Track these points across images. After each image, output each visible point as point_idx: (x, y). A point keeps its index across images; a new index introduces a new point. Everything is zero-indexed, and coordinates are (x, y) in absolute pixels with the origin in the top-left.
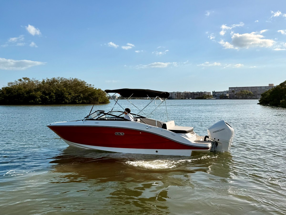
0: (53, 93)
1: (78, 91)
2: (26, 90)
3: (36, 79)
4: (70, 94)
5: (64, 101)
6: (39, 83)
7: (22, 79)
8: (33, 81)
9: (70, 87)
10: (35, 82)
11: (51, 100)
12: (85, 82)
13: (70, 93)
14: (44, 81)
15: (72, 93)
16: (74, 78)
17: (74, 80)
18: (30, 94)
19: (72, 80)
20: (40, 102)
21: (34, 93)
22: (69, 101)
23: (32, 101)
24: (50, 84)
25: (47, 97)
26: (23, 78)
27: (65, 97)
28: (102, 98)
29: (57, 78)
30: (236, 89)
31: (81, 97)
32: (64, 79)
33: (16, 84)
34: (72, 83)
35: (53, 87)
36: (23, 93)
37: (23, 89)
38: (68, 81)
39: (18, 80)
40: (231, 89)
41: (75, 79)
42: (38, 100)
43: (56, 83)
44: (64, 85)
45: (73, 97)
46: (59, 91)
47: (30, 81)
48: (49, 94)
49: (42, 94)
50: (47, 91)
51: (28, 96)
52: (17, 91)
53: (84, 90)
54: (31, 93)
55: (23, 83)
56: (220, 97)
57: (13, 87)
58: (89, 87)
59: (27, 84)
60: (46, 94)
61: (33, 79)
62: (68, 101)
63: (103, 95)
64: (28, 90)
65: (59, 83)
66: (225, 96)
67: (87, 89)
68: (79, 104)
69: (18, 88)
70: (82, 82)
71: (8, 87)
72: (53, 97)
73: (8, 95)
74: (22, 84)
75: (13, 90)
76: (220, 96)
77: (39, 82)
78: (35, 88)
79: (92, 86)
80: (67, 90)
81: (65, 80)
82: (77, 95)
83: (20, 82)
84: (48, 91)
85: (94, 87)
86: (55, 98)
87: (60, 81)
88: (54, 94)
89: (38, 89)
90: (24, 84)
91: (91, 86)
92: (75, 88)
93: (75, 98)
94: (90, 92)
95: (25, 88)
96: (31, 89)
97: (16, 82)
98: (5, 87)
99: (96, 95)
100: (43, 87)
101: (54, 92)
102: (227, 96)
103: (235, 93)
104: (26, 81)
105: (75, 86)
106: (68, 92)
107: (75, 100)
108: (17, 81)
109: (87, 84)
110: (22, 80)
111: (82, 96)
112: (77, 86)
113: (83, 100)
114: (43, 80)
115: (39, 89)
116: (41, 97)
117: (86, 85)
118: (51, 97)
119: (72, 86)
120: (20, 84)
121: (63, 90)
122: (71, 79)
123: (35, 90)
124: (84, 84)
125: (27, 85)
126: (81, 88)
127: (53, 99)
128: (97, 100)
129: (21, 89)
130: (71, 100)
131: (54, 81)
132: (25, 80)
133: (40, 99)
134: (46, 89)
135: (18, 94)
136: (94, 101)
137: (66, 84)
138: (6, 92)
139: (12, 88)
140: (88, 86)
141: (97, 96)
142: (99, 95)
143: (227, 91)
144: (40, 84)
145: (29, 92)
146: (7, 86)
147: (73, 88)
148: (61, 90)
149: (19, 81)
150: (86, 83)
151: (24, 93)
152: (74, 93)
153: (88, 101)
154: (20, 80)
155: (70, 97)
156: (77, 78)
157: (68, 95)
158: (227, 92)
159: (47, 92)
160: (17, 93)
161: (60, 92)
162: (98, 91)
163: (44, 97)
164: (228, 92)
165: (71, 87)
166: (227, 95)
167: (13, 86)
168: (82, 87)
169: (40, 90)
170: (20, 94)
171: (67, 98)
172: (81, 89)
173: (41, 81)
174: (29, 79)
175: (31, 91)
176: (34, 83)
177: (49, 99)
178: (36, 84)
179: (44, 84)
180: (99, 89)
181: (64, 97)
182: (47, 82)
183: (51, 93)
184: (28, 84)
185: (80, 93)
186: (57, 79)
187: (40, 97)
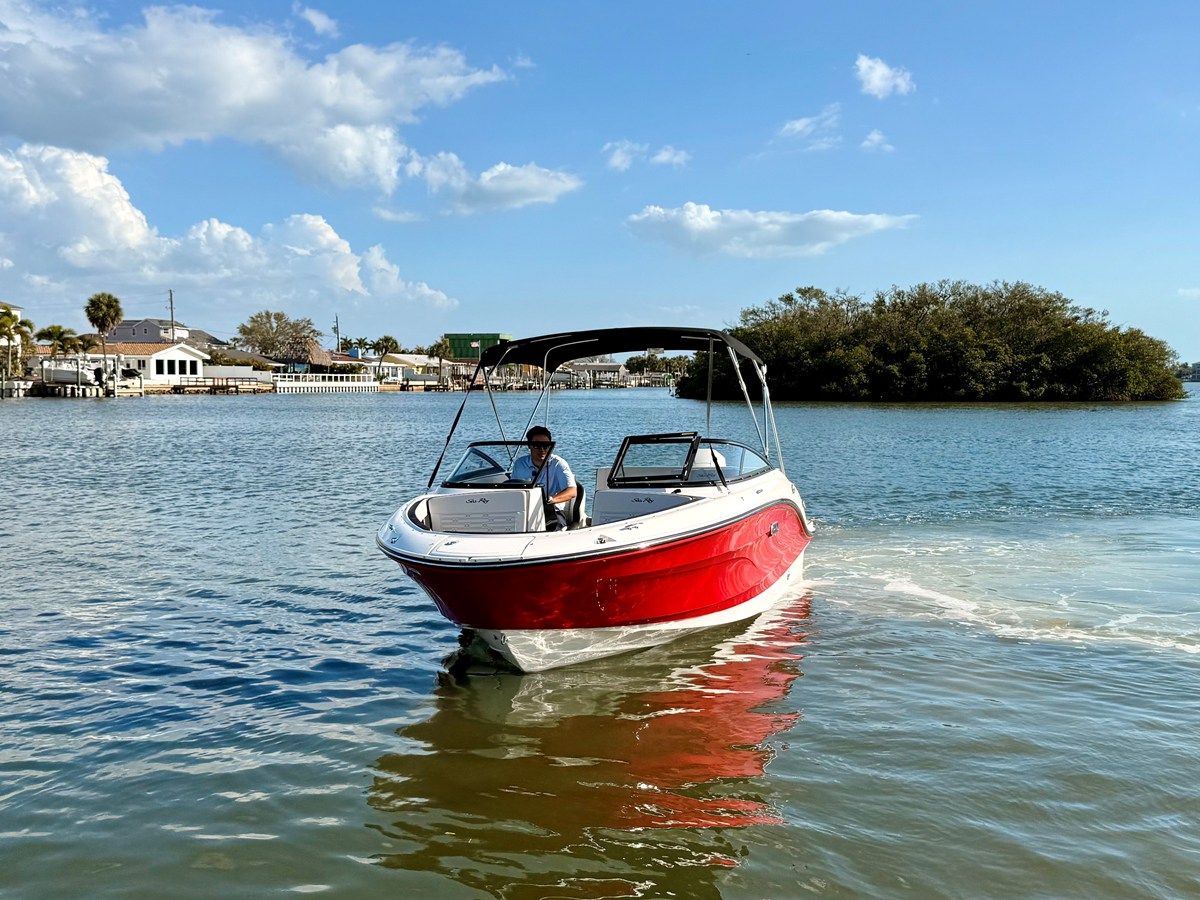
0: (917, 352)
1: (1028, 343)
2: (812, 339)
3: (850, 294)
4: (992, 355)
5: (966, 388)
6: (860, 310)
7: (796, 296)
8: (839, 299)
9: (991, 323)
10: (844, 307)
11: (910, 383)
12: (1064, 297)
13: (991, 352)
14: (881, 302)
15: (1002, 350)
16: (1012, 283)
17: (1012, 292)
18: (825, 356)
19: (1003, 291)
20: (865, 391)
21: (840, 352)
22: (985, 384)
23: (834, 385)
24: (907, 315)
25: (895, 369)
26: (799, 291)
27: (968, 370)
28: (1144, 372)
29: (936, 283)
31: (1043, 369)
32: (969, 288)
33: (771, 317)
34: (1004, 304)
35: (919, 325)
36: (798, 354)
37: (799, 337)
38: (986, 297)
39: (781, 299)
41: (1017, 286)
42: (855, 382)
43: (933, 307)
44: (964, 315)
45: (1005, 370)
46: (944, 342)
47: (827, 304)
48: (902, 355)
49: (871, 357)
50: (894, 344)
51: (814, 366)
52: (776, 346)
53: (1057, 339)
54: (830, 353)
55: (799, 312)
57: (763, 329)
58: (1081, 321)
59: (812, 312)
60: (890, 358)
61: (838, 291)
62: (980, 387)
63: (1152, 361)
64: (816, 340)
65: (947, 307)
67: (1074, 330)
68: (1033, 399)
69: (778, 332)
70: (1050, 301)
71: (742, 330)
72: (918, 370)
74: (794, 316)
75: (758, 340)
77: (863, 305)
78: (845, 331)
79: (1097, 318)
80: (978, 336)
81: (970, 294)
82: (1024, 358)
83: (788, 307)
84: (898, 343)
85: (1107, 319)
86: (924, 375)
87: (951, 298)
88: (920, 355)
89: (856, 334)
90: (803, 314)
91: (1090, 317)
92: (1018, 329)
93: (1015, 376)
94: (1086, 345)
95: (805, 329)
96: (828, 334)
97: (774, 306)
99: (1117, 357)
100: (877, 326)
101: (924, 346)
104: (811, 304)
105: (1014, 319)
106: (984, 347)
107: (1014, 383)
108: (778, 302)
109: (1074, 309)
110: (794, 297)
111: (1049, 366)
112: (1024, 318)
113: (1050, 382)
114: (879, 296)
115: (861, 336)
116: (869, 369)
117: (1068, 315)
118: (909, 369)
119: (999, 320)
120: (786, 317)
121: (963, 337)
122: (1001, 286)
123: (843, 339)
124: (1060, 308)
125: (815, 320)
126: (1044, 329)
127: (917, 376)
128: (1124, 384)
129: (791, 337)
130: (996, 381)
131: (923, 298)
132: (806, 300)
133: (863, 376)
134: (892, 335)
135: (777, 355)
136: (1105, 390)
137: (975, 310)
139: (759, 334)
140: (1077, 318)
141: (1120, 362)
142: (1131, 357)
144: (866, 313)
145: (820, 348)
146: (742, 325)
147: (1005, 329)
148: (951, 339)
149: (783, 305)
150: (1069, 306)
151: (804, 351)
152: (1010, 351)
153: (1073, 389)
154: (788, 299)
155: (989, 369)
156: (1025, 282)
157: (983, 360)
159: (893, 347)
160: (774, 352)
161: (948, 347)
162: (1127, 342)
163: (880, 368)
165: (996, 324)
167: (759, 325)
168: (1048, 321)
169: (864, 338)
170: (785, 355)
171: (977, 375)
172: (1043, 334)
173: (868, 299)
174: (822, 293)
175: (829, 345)
176: (843, 310)
177: (901, 379)
178: (850, 314)
179: (881, 312)
180: (1130, 329)
181: (965, 368)
182: (894, 305)
183: (911, 352)
184: (816, 316)
185: (1039, 349)
186: (938, 289)
187: (866, 370)
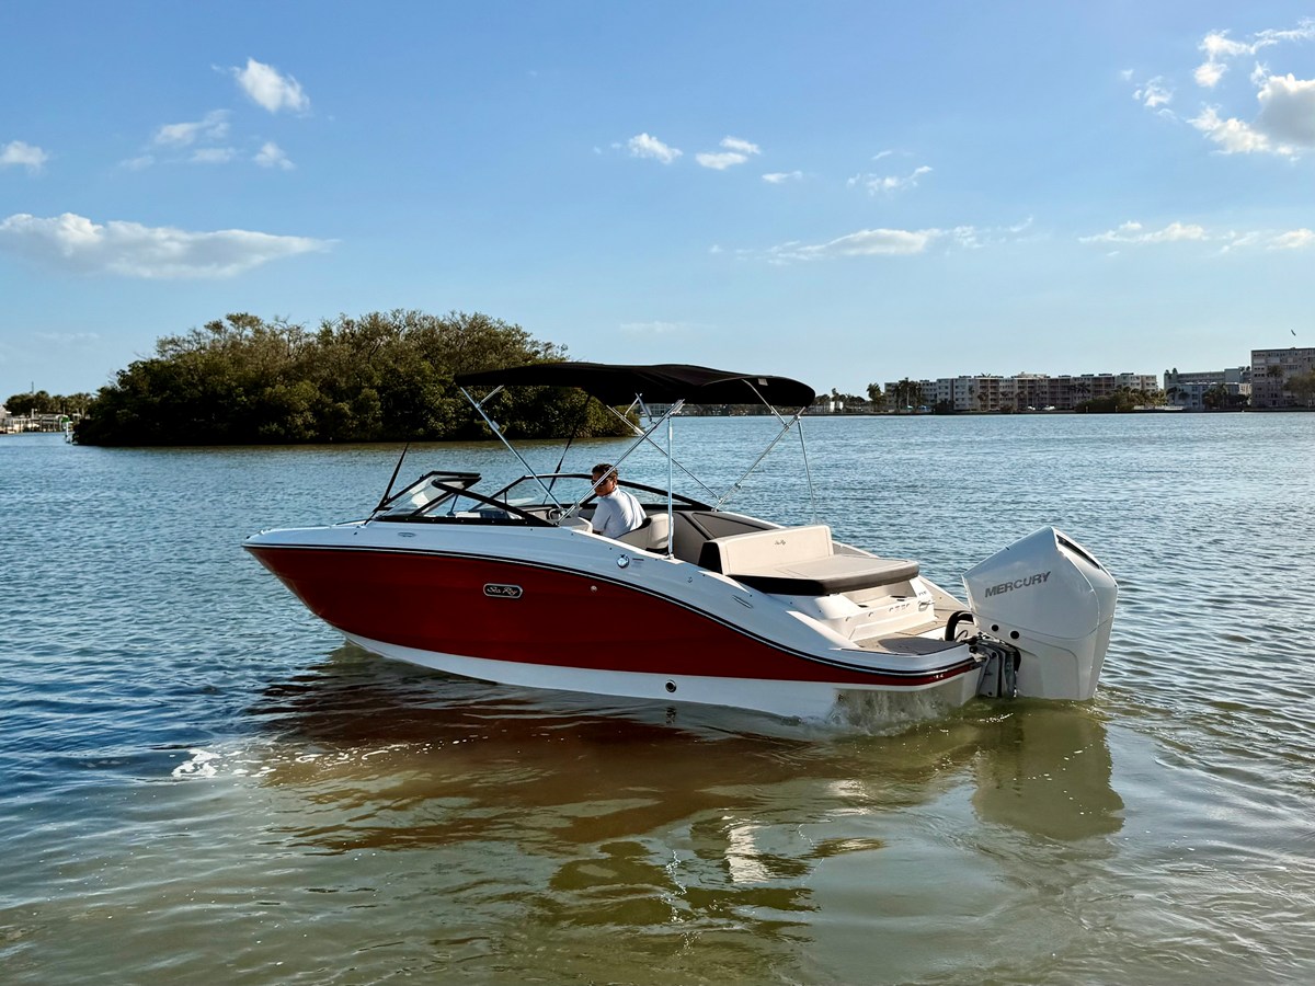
0: (371, 387)
2: (247, 373)
3: (292, 323)
4: (452, 391)
5: (425, 427)
6: (304, 340)
7: (227, 324)
8: (278, 328)
9: (449, 357)
10: (285, 337)
11: (363, 424)
12: (523, 330)
13: (451, 388)
14: (327, 332)
16: (470, 314)
17: (471, 324)
18: (262, 393)
19: (461, 323)
20: (311, 433)
21: (281, 388)
22: (445, 423)
23: (275, 427)
24: (358, 346)
25: (345, 407)
26: (230, 318)
27: (427, 408)
29: (389, 313)
30: (1290, 360)
31: (505, 405)
32: (424, 319)
33: (195, 347)
34: (463, 337)
35: (372, 358)
36: (230, 390)
37: (231, 370)
38: (444, 328)
39: (207, 327)
40: (1263, 361)
41: (475, 318)
42: (299, 421)
43: (387, 338)
44: (422, 348)
45: (466, 407)
46: (400, 377)
47: (265, 333)
48: (353, 392)
49: (318, 393)
50: (344, 379)
51: (251, 403)
52: (202, 381)
54: (269, 389)
55: (230, 342)
56: (1204, 402)
57: (185, 362)
58: (541, 356)
59: (247, 343)
60: (338, 395)
61: (277, 320)
62: (440, 425)
64: (252, 374)
65: (402, 339)
66: (1234, 393)
67: (534, 365)
69: (205, 365)
70: (508, 335)
71: (158, 362)
72: (373, 408)
73: (157, 400)
74: (224, 347)
75: (180, 374)
76: (1204, 395)
77: (307, 336)
78: (286, 364)
79: (556, 353)
80: (437, 371)
81: (427, 325)
82: (485, 394)
83: (217, 336)
84: (348, 378)
85: (566, 353)
86: (379, 413)
87: (406, 329)
88: (374, 391)
89: (299, 367)
90: (235, 345)
91: (549, 351)
92: (477, 363)
95: (238, 362)
96: (266, 368)
97: (198, 334)
98: (141, 359)
99: (578, 392)
100: (323, 358)
101: (378, 382)
102: (1245, 393)
103: (1285, 381)
104: (245, 333)
105: (473, 353)
106: (443, 382)
107: (475, 421)
108: (203, 330)
109: (534, 343)
110: (224, 325)
111: (510, 403)
112: (484, 352)
113: (512, 420)
114: (325, 326)
115: (306, 369)
116: (316, 408)
117: (528, 349)
118: (361, 407)
119: (459, 354)
120: (213, 348)
121: (420, 372)
122: (458, 317)
123: (285, 373)
124: (519, 342)
125: (249, 351)
126: (504, 364)
127: (371, 414)
128: (584, 420)
129: (220, 371)
130: (457, 419)
131: (375, 329)
132: (238, 328)
133: (309, 415)
134: (341, 369)
135: (204, 393)
136: (567, 427)
137: (431, 341)
138: (150, 385)
139: (179, 367)
140: (537, 352)
141: (581, 398)
143: (1243, 369)
144: (311, 344)
145: (256, 385)
146: (156, 357)
147: (465, 363)
148: (407, 374)
149: (210, 333)
150: (529, 339)
151: (237, 387)
153: (535, 426)
154: (217, 327)
155: (449, 407)
156: (483, 314)
157: (442, 397)
158: (1244, 374)
159: (342, 383)
160: (200, 388)
161: (404, 382)
163: (328, 405)
164: (1249, 374)
165: (455, 358)
166: (1241, 392)
167: (180, 356)
168: (508, 355)
169: (309, 372)
170: (214, 392)
171: (437, 413)
173: (313, 328)
174: (258, 321)
175: (267, 380)
176: (283, 340)
177: (353, 418)
178: (292, 345)
179: (328, 343)
181: (422, 405)
182: (343, 336)
183: (364, 387)
184: (251, 346)
186: (391, 319)
187: (312, 408)
